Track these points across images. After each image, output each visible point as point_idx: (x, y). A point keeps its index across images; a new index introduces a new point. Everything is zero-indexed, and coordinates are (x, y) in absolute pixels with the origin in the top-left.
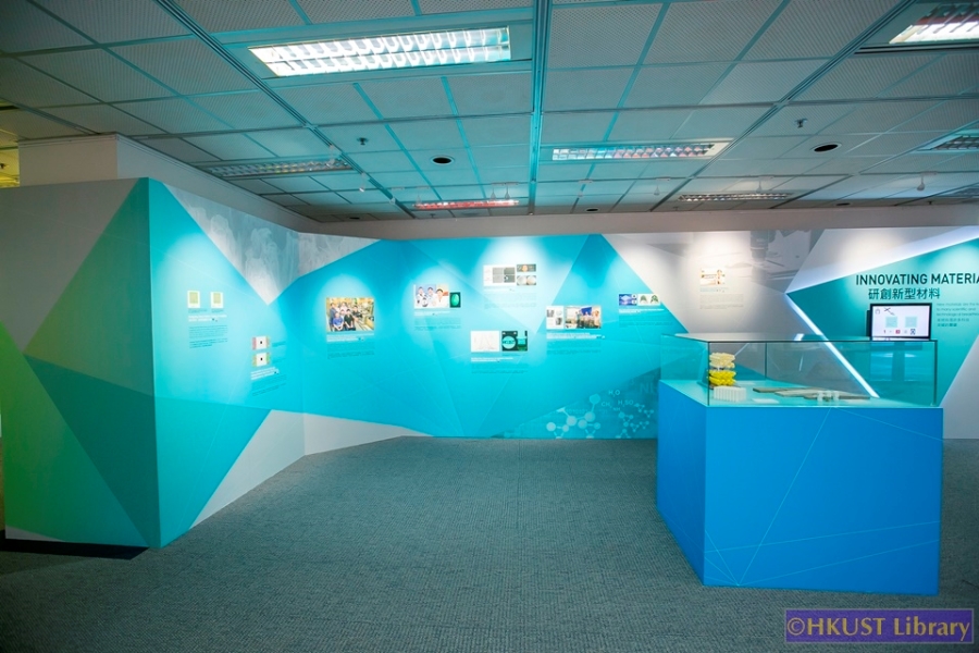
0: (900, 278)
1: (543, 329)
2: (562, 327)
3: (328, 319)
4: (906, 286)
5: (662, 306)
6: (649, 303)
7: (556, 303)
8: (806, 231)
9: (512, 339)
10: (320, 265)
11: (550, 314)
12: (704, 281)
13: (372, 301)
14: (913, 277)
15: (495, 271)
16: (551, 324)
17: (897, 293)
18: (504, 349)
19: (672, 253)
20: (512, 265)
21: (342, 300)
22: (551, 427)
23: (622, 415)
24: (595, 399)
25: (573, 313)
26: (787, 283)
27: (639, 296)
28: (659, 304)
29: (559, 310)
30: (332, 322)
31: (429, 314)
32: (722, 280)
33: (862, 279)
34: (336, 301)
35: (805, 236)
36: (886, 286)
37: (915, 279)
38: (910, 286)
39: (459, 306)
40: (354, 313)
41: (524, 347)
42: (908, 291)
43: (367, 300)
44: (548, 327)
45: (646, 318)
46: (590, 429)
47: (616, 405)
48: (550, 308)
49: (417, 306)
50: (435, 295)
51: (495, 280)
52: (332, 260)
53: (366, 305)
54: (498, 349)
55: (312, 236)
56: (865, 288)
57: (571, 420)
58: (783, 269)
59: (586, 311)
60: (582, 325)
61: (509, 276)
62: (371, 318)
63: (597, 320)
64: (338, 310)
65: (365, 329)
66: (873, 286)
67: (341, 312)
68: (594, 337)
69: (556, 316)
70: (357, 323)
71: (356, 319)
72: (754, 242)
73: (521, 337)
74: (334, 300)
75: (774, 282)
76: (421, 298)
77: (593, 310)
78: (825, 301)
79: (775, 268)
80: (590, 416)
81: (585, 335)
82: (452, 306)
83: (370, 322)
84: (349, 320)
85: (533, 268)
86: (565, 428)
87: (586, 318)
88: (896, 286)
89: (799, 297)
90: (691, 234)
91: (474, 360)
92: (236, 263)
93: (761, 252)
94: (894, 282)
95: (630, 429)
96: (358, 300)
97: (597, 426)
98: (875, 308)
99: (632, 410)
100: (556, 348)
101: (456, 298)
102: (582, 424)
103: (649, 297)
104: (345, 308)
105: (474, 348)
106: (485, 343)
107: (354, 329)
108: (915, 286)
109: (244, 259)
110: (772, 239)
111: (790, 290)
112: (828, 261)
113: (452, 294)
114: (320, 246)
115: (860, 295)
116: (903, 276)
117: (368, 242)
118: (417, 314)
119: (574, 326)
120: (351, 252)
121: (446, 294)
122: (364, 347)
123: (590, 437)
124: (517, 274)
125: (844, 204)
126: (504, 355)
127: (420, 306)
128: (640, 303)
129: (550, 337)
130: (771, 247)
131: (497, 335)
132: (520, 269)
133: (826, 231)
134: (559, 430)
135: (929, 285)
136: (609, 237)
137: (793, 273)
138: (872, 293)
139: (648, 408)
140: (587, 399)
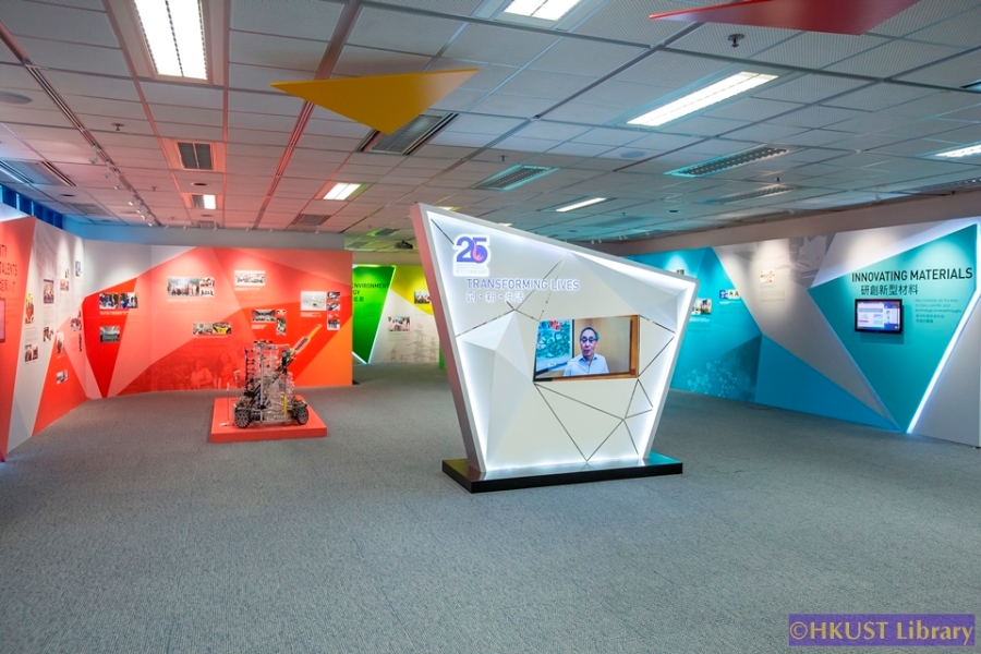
0: (885, 275)
2: (695, 313)
4: (890, 282)
5: (741, 299)
6: (734, 297)
8: (824, 235)
12: (763, 280)
14: (895, 273)
17: (883, 289)
19: (746, 258)
22: (690, 383)
23: (721, 379)
24: (708, 366)
25: (699, 303)
26: (812, 280)
27: (729, 292)
32: (773, 279)
33: (857, 277)
35: (823, 240)
36: (875, 283)
37: (897, 276)
38: (893, 283)
42: (891, 287)
46: (706, 387)
47: (718, 372)
56: (859, 285)
57: (698, 380)
58: (809, 269)
59: (705, 302)
60: (703, 312)
63: (709, 308)
66: (864, 283)
68: (708, 320)
72: (791, 248)
75: (803, 277)
77: (707, 302)
79: (804, 269)
80: (706, 377)
81: (704, 320)
85: (683, 273)
86: (695, 385)
87: (704, 307)
88: (882, 283)
89: (816, 293)
90: (755, 244)
93: (795, 256)
94: (881, 279)
95: (725, 390)
97: (709, 385)
98: (860, 305)
99: (725, 377)
103: (734, 292)
108: (898, 283)
110: (802, 244)
112: (838, 260)
115: (855, 289)
116: (887, 273)
119: (699, 312)
123: (705, 392)
128: (730, 297)
130: (801, 251)
133: (838, 235)
134: (693, 386)
135: (909, 282)
136: (714, 248)
137: (816, 271)
138: (864, 290)
139: (734, 376)
140: (705, 366)
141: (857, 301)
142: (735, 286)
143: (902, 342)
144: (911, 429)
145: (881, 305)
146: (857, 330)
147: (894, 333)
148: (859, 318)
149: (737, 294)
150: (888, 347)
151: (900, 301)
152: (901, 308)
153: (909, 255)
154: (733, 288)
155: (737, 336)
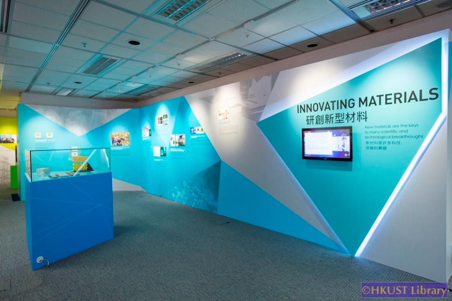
0: (331, 105)
2: (175, 145)
3: (111, 141)
4: (336, 111)
5: (205, 134)
6: (200, 132)
7: (173, 133)
8: (269, 75)
10: (109, 121)
11: (171, 139)
13: (129, 134)
14: (341, 102)
15: (158, 118)
16: (172, 143)
17: (328, 118)
18: (161, 155)
19: (208, 101)
20: (162, 116)
21: (117, 133)
22: (173, 195)
23: (193, 194)
24: (185, 184)
26: (260, 114)
27: (196, 128)
28: (203, 133)
29: (173, 137)
30: (113, 142)
32: (228, 116)
33: (301, 109)
34: (114, 134)
35: (267, 80)
36: (320, 113)
37: (344, 104)
38: (340, 111)
40: (121, 139)
42: (338, 115)
43: (126, 133)
44: (171, 145)
47: (191, 189)
48: (171, 136)
50: (146, 131)
51: (158, 123)
52: (113, 119)
53: (126, 135)
54: (159, 156)
55: (106, 110)
56: (303, 116)
57: (178, 194)
58: (257, 106)
59: (181, 137)
60: (180, 144)
61: (161, 121)
62: (129, 141)
64: (115, 137)
65: (126, 145)
66: (309, 113)
68: (183, 151)
69: (173, 140)
70: (122, 143)
71: (122, 141)
72: (242, 90)
75: (252, 114)
76: (144, 132)
77: (183, 137)
79: (253, 106)
80: (184, 192)
81: (181, 150)
83: (127, 142)
84: (119, 141)
85: (167, 116)
86: (177, 197)
87: (181, 141)
88: (328, 112)
89: (264, 125)
90: (214, 89)
91: (155, 160)
92: (60, 123)
93: (245, 96)
94: (326, 108)
95: (196, 203)
96: (123, 134)
99: (196, 193)
100: (173, 156)
103: (200, 128)
104: (117, 137)
105: (154, 154)
106: (157, 152)
107: (121, 145)
108: (344, 111)
109: (65, 122)
110: (251, 85)
112: (283, 96)
114: (109, 114)
115: (300, 120)
116: (333, 102)
117: (128, 110)
119: (177, 145)
120: (120, 115)
121: (148, 130)
122: (125, 153)
124: (163, 120)
126: (161, 158)
127: (144, 136)
128: (197, 132)
129: (172, 150)
132: (164, 117)
134: (175, 197)
135: (356, 109)
136: (186, 97)
137: (262, 107)
138: (310, 120)
139: (202, 192)
140: (182, 183)
141: (304, 130)
142: (201, 124)
143: (350, 170)
144: (359, 253)
146: (304, 157)
147: (342, 160)
149: (202, 130)
150: (337, 174)
151: (350, 128)
152: (351, 135)
153: (356, 82)
155: (204, 163)
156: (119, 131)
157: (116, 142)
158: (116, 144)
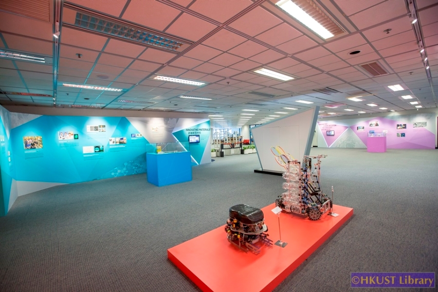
0: (194, 130)
1: (108, 145)
2: (115, 144)
3: (24, 145)
5: (143, 137)
7: (112, 137)
8: (176, 118)
9: (98, 148)
10: (20, 125)
11: (110, 140)
12: (153, 130)
13: (41, 137)
15: (91, 127)
16: (111, 143)
17: (193, 133)
18: (95, 152)
19: (145, 123)
20: (98, 125)
21: (30, 137)
22: (113, 174)
23: (134, 168)
24: (126, 164)
25: (118, 140)
26: (172, 131)
27: (137, 134)
29: (113, 139)
30: (26, 145)
31: (66, 142)
32: (158, 130)
33: (187, 130)
34: (27, 138)
35: (175, 120)
36: (192, 131)
37: (197, 130)
39: (78, 138)
40: (35, 142)
41: (103, 151)
42: (195, 132)
43: (39, 137)
44: (110, 144)
45: (138, 140)
46: (125, 173)
47: (132, 165)
48: (111, 138)
49: (59, 139)
50: (67, 135)
51: (91, 130)
52: (25, 123)
53: (39, 139)
54: (93, 152)
56: (187, 132)
57: (119, 171)
59: (122, 139)
60: (121, 143)
61: (96, 129)
63: (125, 141)
64: (28, 141)
65: (39, 147)
66: (189, 131)
67: (30, 142)
68: (124, 146)
69: (112, 141)
70: (36, 146)
71: (36, 144)
72: (164, 121)
73: (101, 147)
74: (26, 137)
75: (169, 130)
76: (62, 136)
77: (124, 139)
78: (180, 135)
79: (170, 127)
80: (125, 169)
81: (122, 146)
82: (75, 138)
83: (41, 145)
84: (33, 145)
85: (104, 126)
86: (117, 174)
87: (122, 141)
89: (175, 134)
91: (85, 156)
93: (166, 123)
95: (136, 171)
96: (36, 138)
97: (127, 172)
98: (190, 137)
99: (137, 166)
100: (113, 150)
101: (76, 137)
102: (123, 172)
103: (139, 135)
104: (31, 141)
105: (84, 152)
106: (88, 150)
107: (35, 148)
110: (168, 120)
111: (173, 132)
112: (180, 126)
113: (75, 135)
114: (20, 117)
115: (187, 133)
117: (39, 116)
118: (60, 142)
119: (118, 143)
120: (32, 120)
121: (72, 135)
122: (39, 155)
123: (125, 175)
124: (99, 128)
125: (183, 112)
126: (95, 154)
127: (61, 139)
128: (137, 136)
129: (111, 147)
130: (168, 122)
131: (93, 148)
132: (100, 126)
133: (180, 119)
134: (115, 175)
135: (199, 131)
136: (127, 118)
137: (173, 128)
138: (189, 133)
139: (141, 165)
140: (124, 164)
143: (199, 145)
145: (195, 137)
147: (197, 142)
148: (190, 139)
149: (141, 135)
150: (196, 146)
151: (199, 135)
152: (199, 137)
153: (199, 125)
154: (139, 133)
155: (140, 151)
156: (31, 135)
157: (29, 145)
158: (30, 147)
